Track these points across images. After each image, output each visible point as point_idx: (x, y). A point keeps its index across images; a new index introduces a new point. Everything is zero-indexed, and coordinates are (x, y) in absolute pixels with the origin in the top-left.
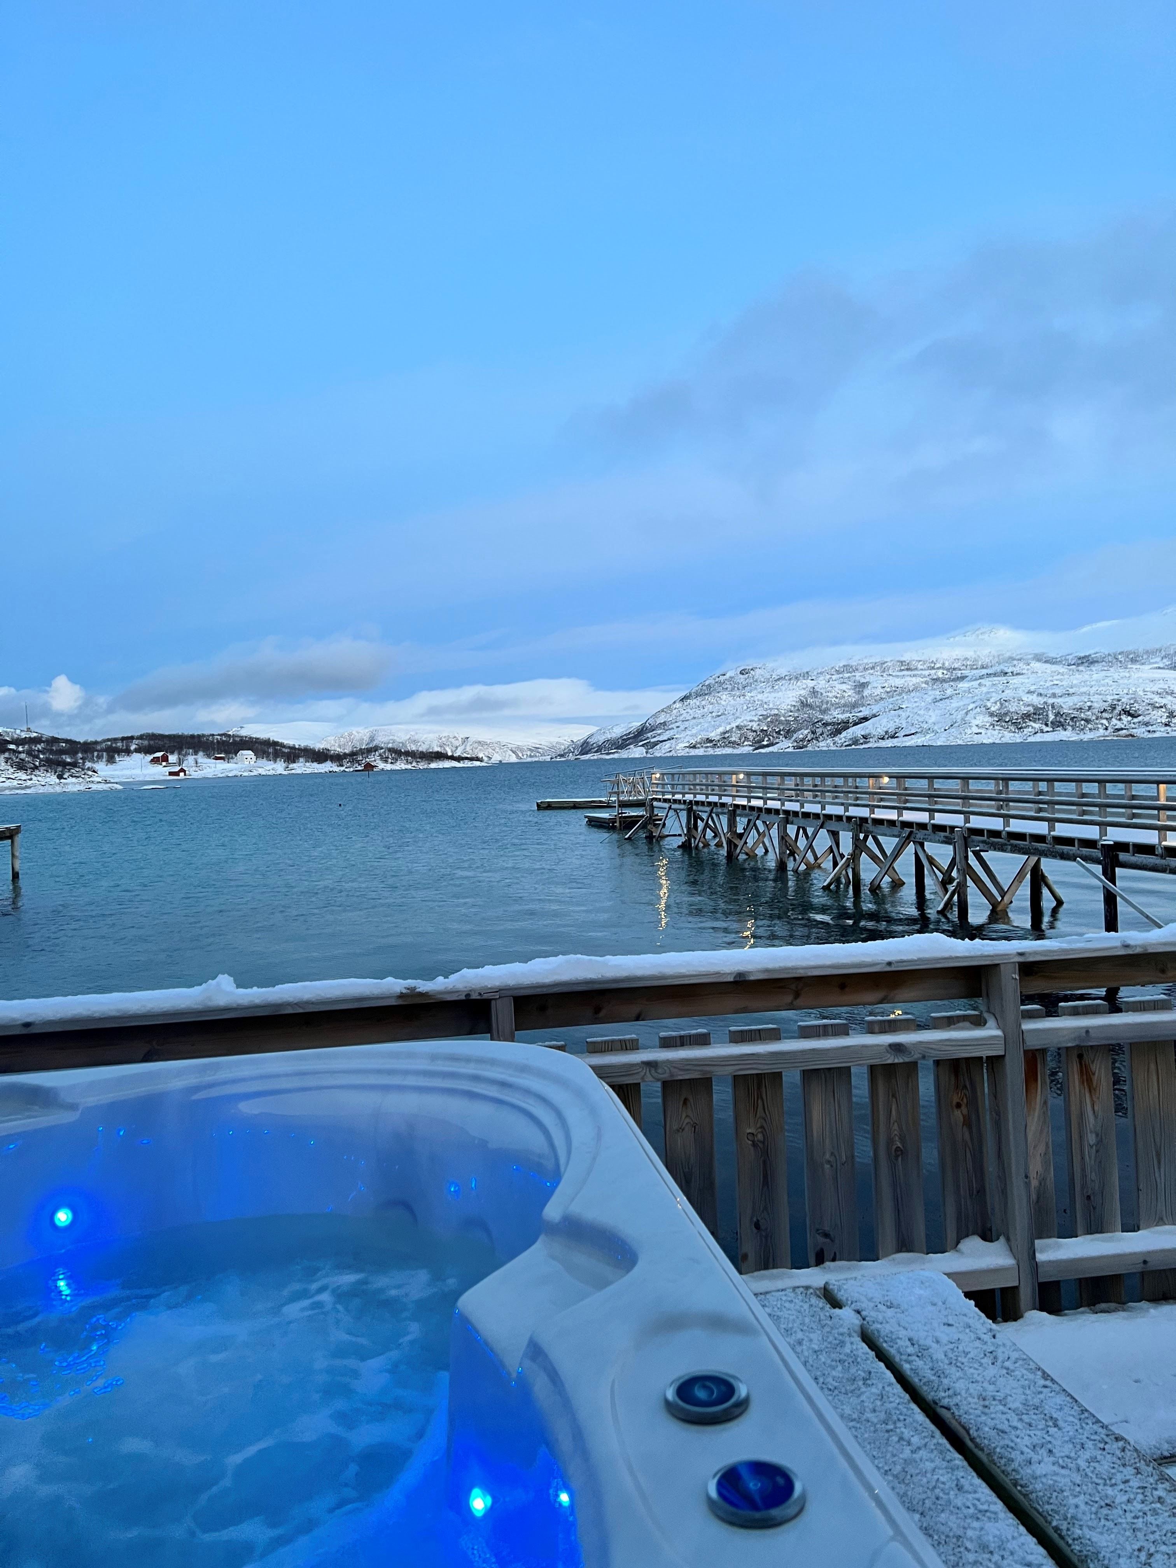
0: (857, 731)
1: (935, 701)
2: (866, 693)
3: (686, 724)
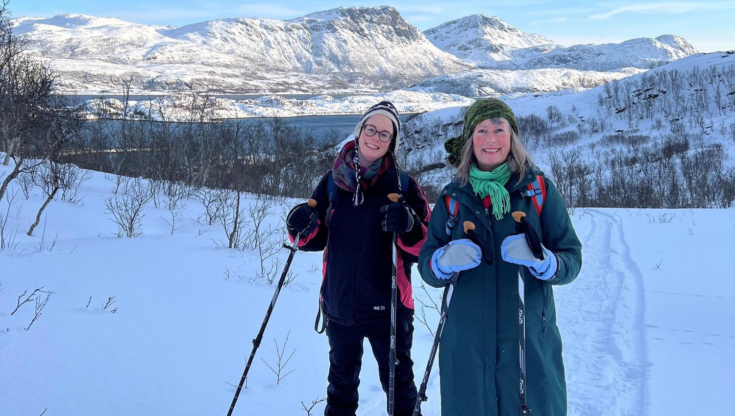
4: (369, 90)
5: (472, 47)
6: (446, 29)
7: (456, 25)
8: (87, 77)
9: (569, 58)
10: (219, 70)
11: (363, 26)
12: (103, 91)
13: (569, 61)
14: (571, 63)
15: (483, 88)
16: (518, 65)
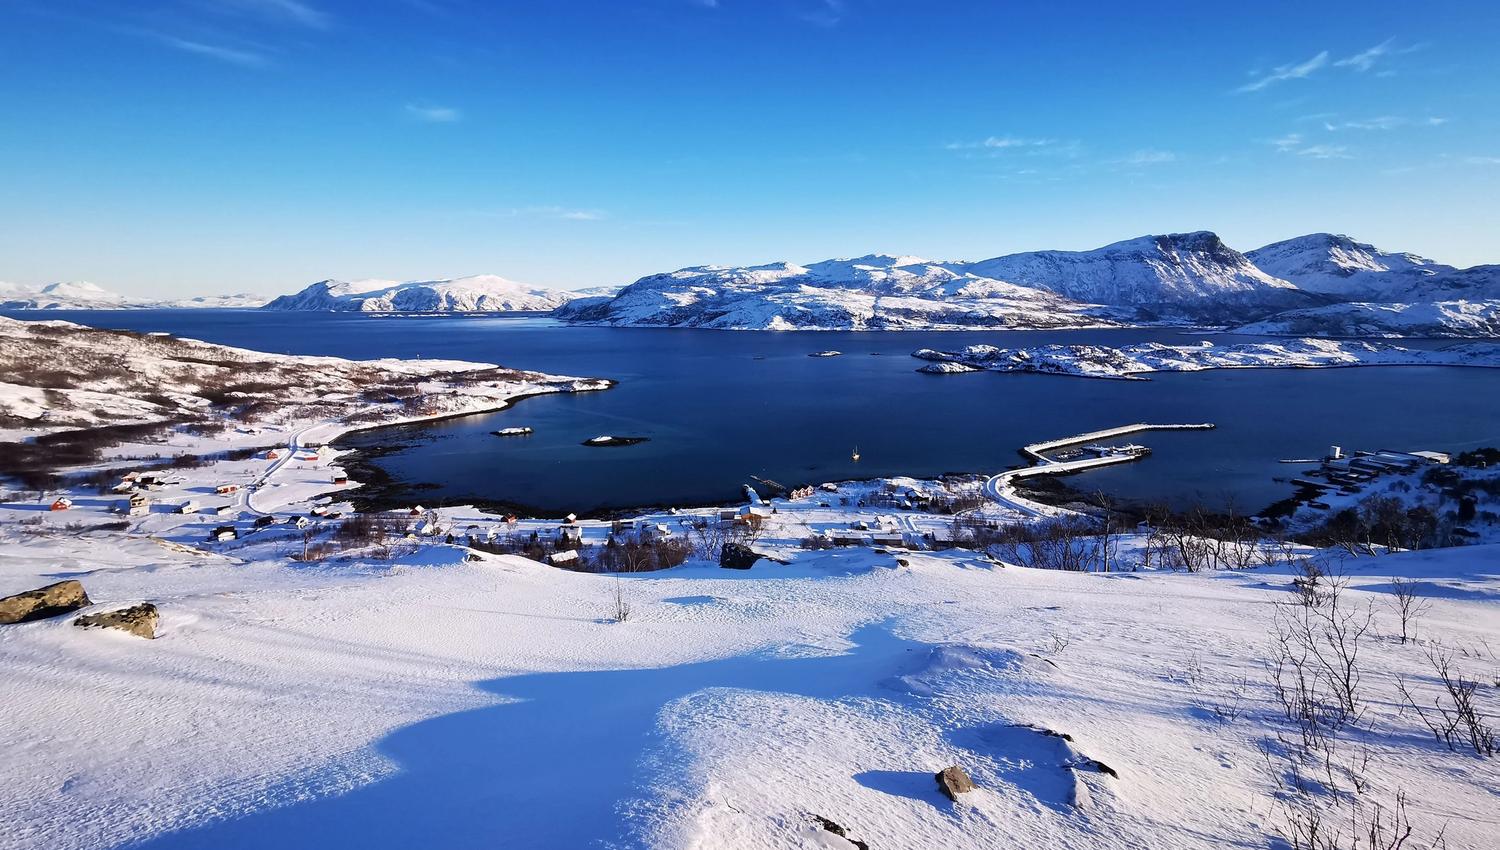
0: (721, 319)
1: (758, 306)
2: (725, 296)
3: (633, 309)
4: (1185, 323)
5: (1310, 271)
6: (1273, 251)
7: (1286, 247)
8: (908, 313)
9: (1467, 282)
10: (1023, 304)
11: (1174, 254)
12: (925, 327)
13: (1468, 286)
14: (1471, 288)
15: (1361, 325)
16: (1379, 290)
